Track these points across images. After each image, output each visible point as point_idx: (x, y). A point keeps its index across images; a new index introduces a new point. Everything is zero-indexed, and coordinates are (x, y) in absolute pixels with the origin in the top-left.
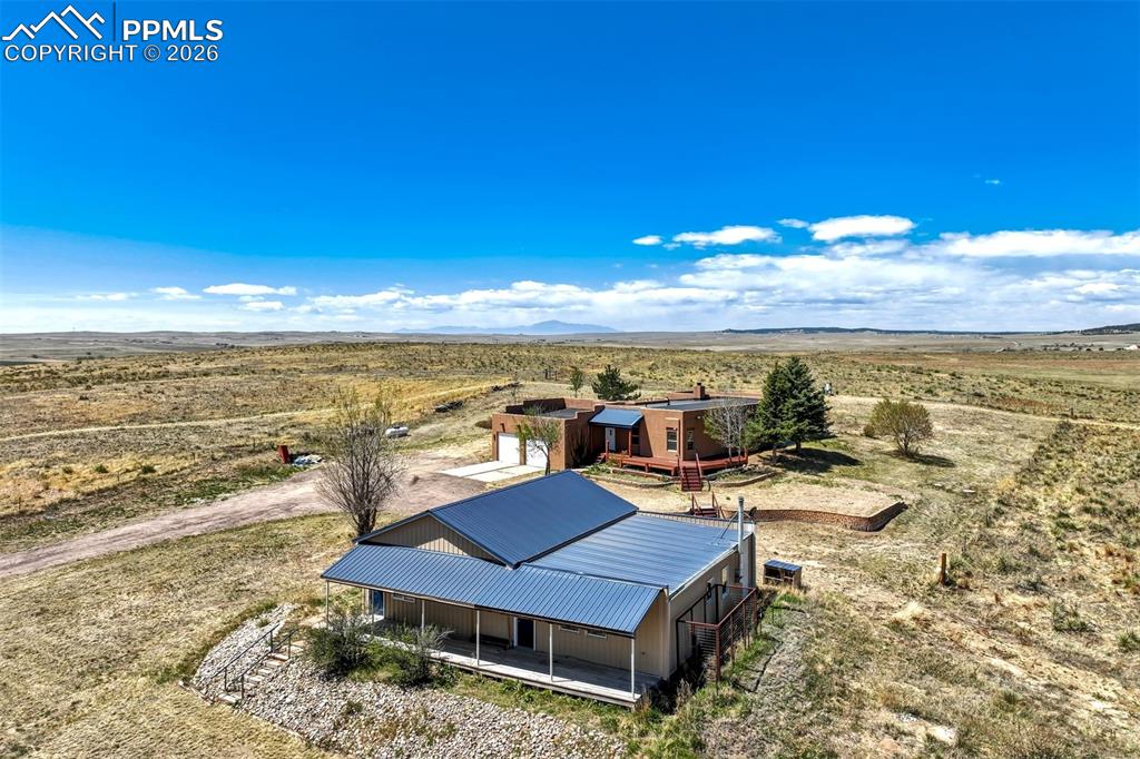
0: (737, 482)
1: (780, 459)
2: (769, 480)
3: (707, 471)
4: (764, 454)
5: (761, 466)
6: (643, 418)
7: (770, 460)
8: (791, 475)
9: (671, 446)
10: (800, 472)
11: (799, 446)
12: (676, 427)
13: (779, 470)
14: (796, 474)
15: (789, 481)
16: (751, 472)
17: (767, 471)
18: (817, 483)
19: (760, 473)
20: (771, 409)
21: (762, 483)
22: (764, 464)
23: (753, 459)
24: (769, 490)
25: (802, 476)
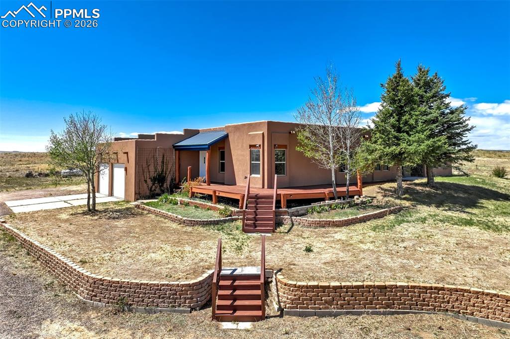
0: (337, 219)
1: (407, 191)
2: (392, 217)
3: (291, 203)
4: (386, 186)
5: (380, 197)
6: (227, 136)
7: (395, 193)
8: (425, 210)
9: (254, 169)
10: (438, 207)
11: (430, 179)
12: (259, 142)
13: (407, 204)
14: (432, 209)
15: (424, 220)
16: (364, 205)
17: (387, 205)
18: (469, 223)
19: (378, 207)
20: (392, 120)
21: (380, 222)
22: (385, 196)
23: (369, 191)
24: (390, 234)
25: (442, 212)
